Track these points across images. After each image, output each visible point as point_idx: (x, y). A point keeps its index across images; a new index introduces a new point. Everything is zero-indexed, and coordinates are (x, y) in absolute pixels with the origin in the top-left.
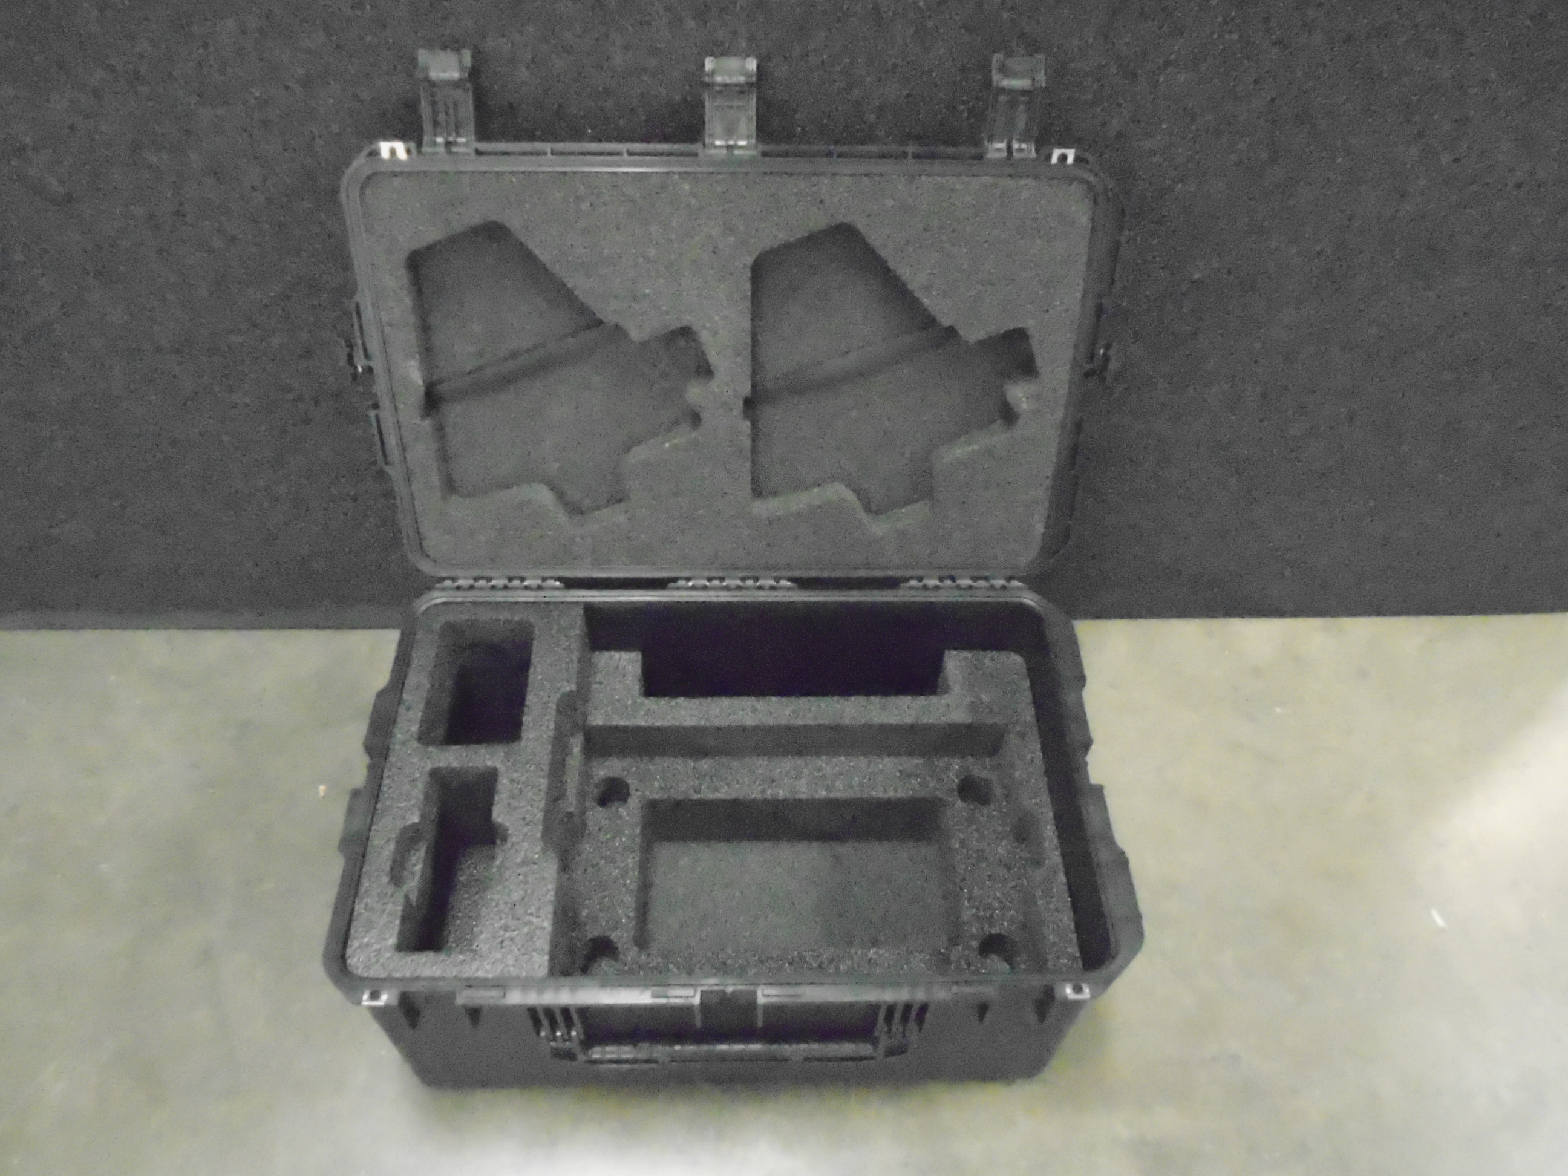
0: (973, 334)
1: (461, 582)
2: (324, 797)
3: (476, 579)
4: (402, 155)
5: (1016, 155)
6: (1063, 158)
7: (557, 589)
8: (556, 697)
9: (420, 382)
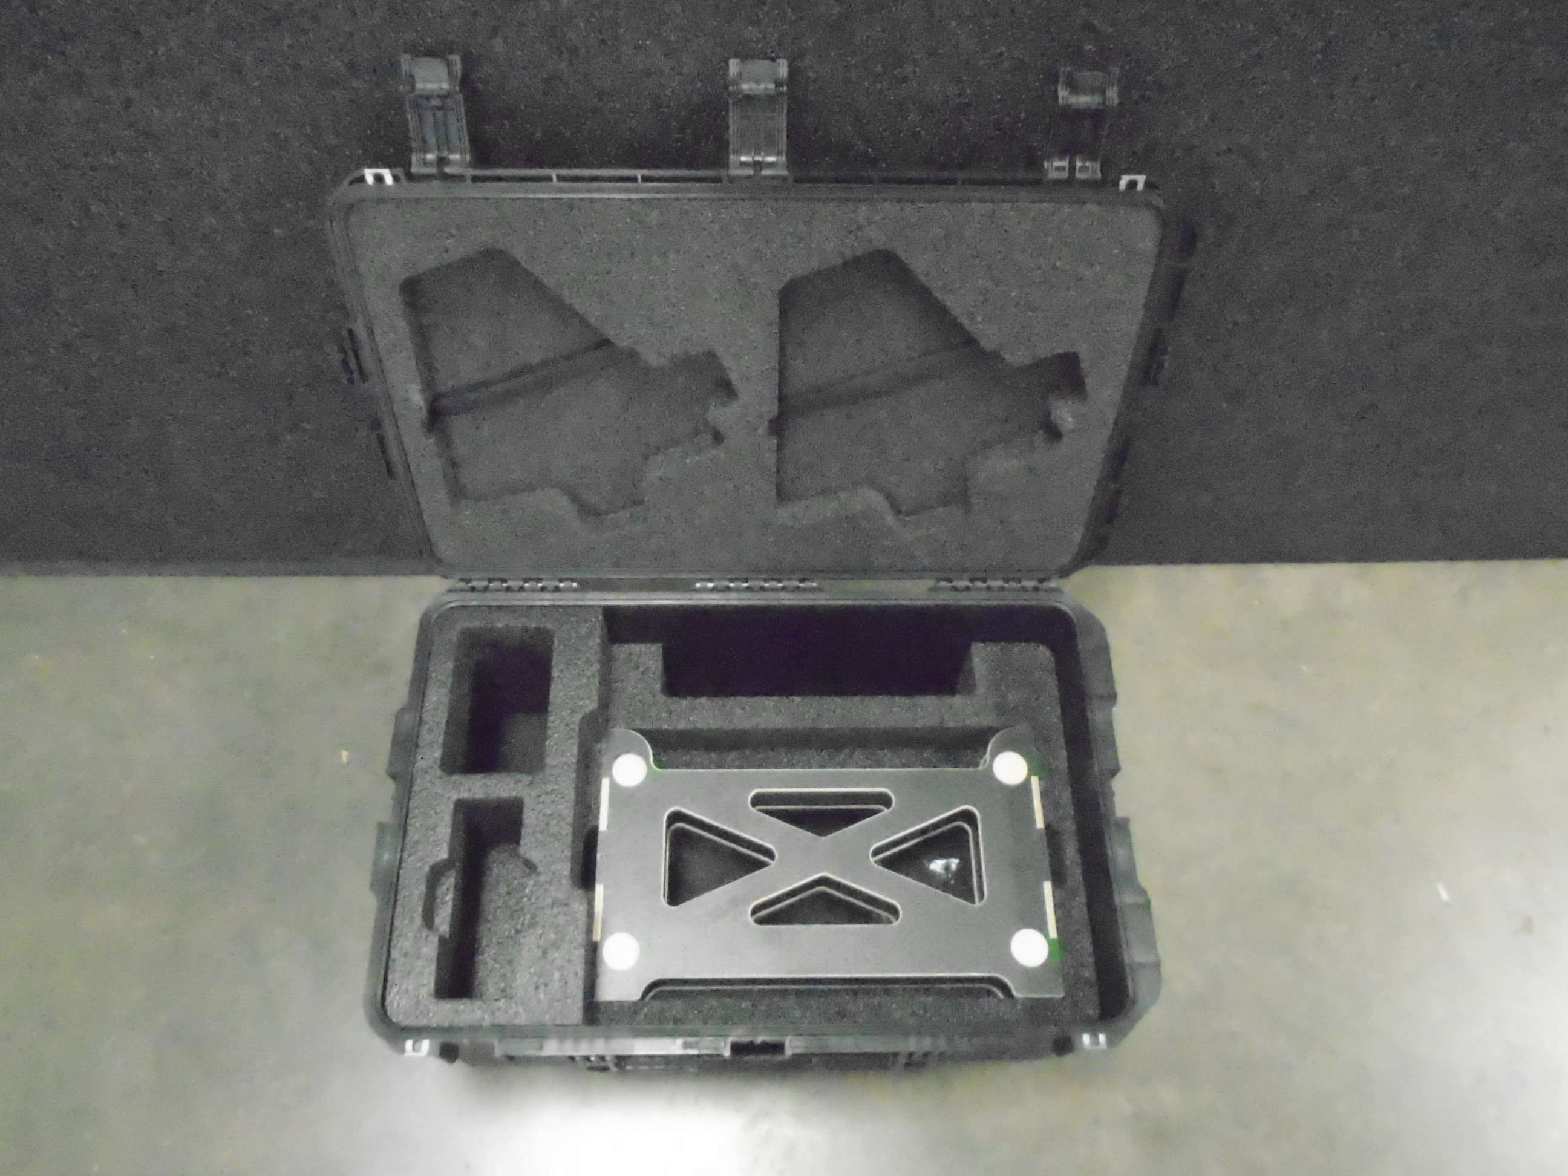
0: (1018, 356)
1: (475, 584)
2: (348, 763)
3: (490, 580)
4: (389, 180)
5: (1079, 175)
6: (1132, 185)
7: (575, 590)
8: (577, 717)
9: (422, 403)
